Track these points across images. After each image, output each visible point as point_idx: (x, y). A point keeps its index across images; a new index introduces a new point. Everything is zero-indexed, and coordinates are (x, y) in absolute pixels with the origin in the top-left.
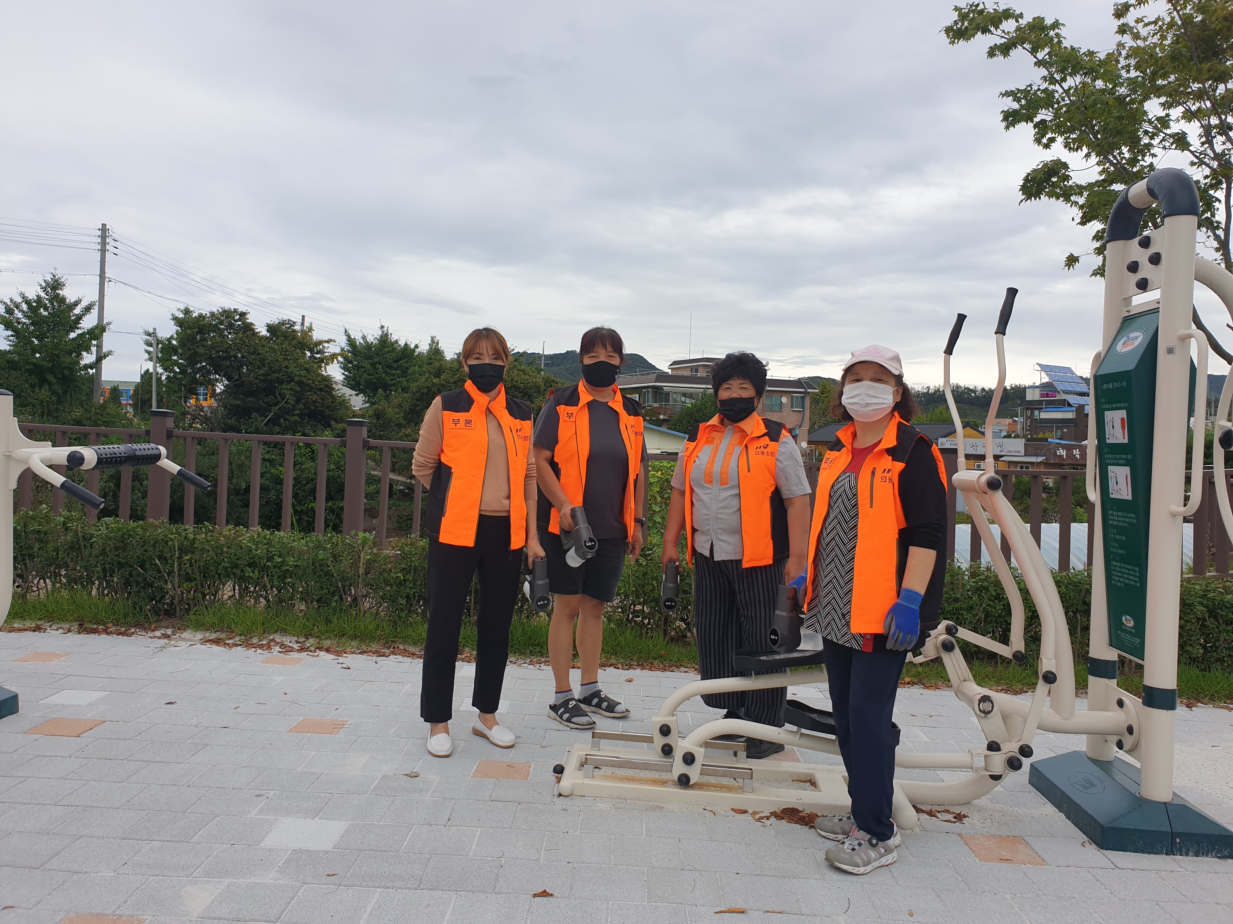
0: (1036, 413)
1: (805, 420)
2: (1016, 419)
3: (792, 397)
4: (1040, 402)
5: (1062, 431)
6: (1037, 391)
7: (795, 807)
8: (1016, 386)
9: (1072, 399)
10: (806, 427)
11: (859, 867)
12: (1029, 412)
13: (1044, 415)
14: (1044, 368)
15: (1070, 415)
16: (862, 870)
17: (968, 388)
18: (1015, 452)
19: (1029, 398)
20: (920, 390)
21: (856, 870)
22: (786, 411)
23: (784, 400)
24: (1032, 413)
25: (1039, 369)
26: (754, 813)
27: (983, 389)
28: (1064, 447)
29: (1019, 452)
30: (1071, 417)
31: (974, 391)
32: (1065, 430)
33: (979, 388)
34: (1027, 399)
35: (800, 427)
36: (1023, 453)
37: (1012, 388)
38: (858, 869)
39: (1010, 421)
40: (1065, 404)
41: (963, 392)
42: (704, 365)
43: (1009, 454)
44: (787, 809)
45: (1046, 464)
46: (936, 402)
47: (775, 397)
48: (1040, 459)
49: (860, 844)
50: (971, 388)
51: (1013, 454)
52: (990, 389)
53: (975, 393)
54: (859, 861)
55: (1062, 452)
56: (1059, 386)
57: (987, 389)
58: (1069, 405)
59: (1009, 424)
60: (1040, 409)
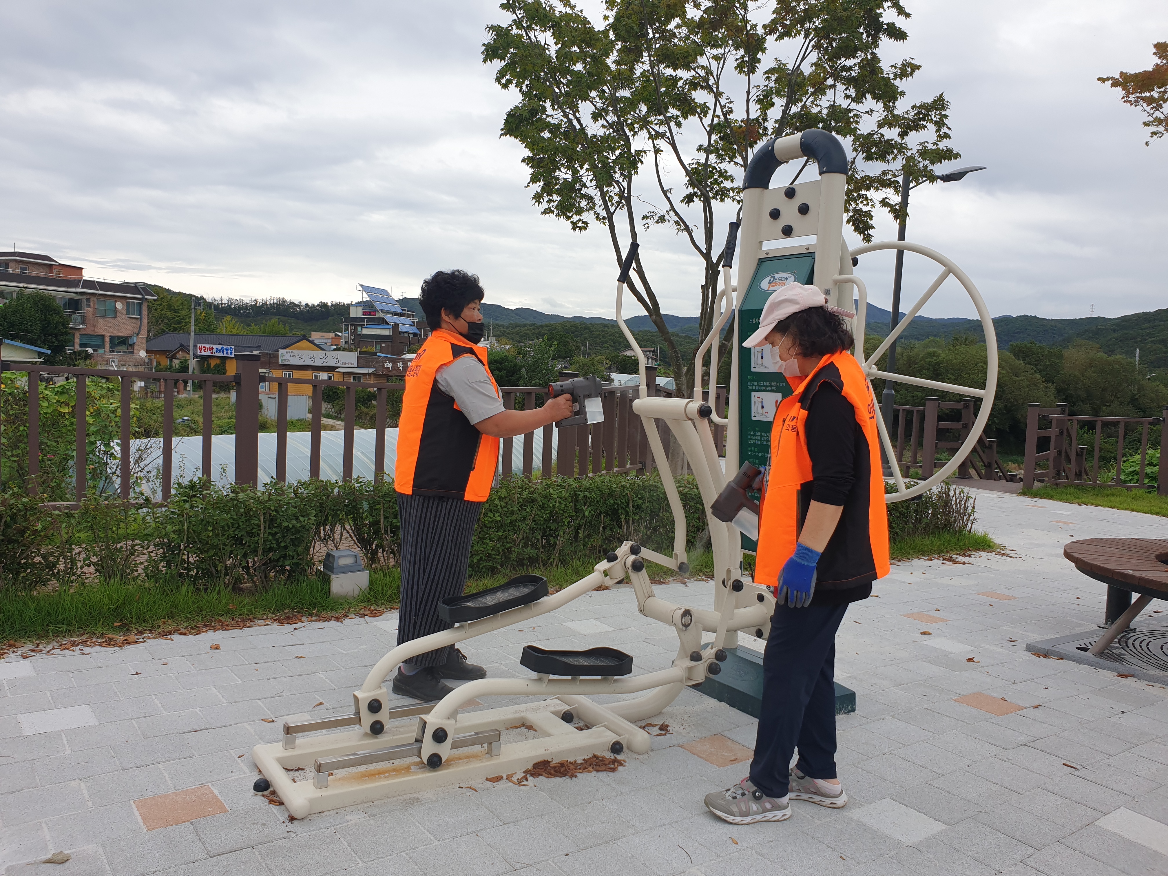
0: (359, 328)
1: (142, 327)
2: (340, 334)
3: (128, 303)
4: (362, 319)
5: (381, 346)
6: (360, 309)
7: (546, 759)
8: (336, 303)
9: (389, 318)
10: (144, 335)
11: (735, 816)
12: (353, 328)
13: (366, 331)
14: (366, 289)
15: (387, 332)
16: (738, 819)
17: (293, 303)
18: (349, 364)
19: (352, 315)
20: (248, 302)
21: (730, 818)
22: (122, 318)
23: (119, 305)
24: (356, 329)
25: (361, 289)
26: (509, 778)
27: (307, 305)
28: (391, 360)
29: (352, 364)
30: (388, 334)
31: (299, 306)
32: (383, 345)
33: (304, 304)
34: (351, 316)
35: (137, 335)
36: (355, 365)
37: (332, 305)
38: (733, 818)
39: (333, 335)
40: (382, 322)
41: (288, 307)
42: (16, 261)
43: (343, 366)
44: (536, 763)
45: (375, 375)
46: (263, 314)
47: (108, 303)
48: (371, 370)
49: (743, 794)
50: (296, 302)
51: (347, 365)
52: (313, 305)
53: (300, 308)
54: (735, 810)
55: (389, 365)
56: (378, 306)
57: (310, 305)
58: (387, 323)
59: (332, 338)
60: (362, 326)
